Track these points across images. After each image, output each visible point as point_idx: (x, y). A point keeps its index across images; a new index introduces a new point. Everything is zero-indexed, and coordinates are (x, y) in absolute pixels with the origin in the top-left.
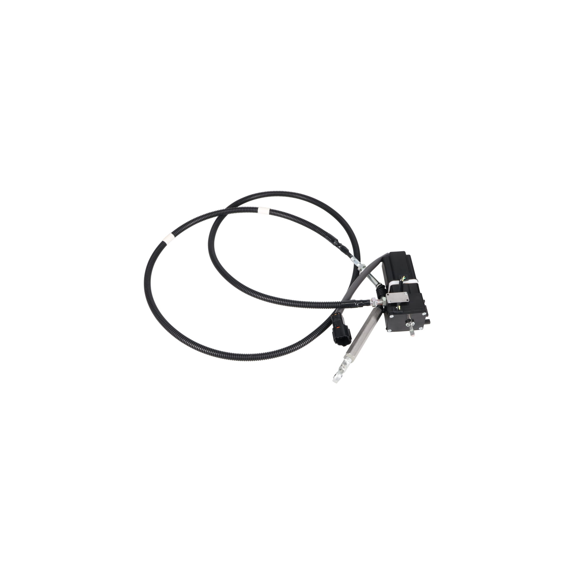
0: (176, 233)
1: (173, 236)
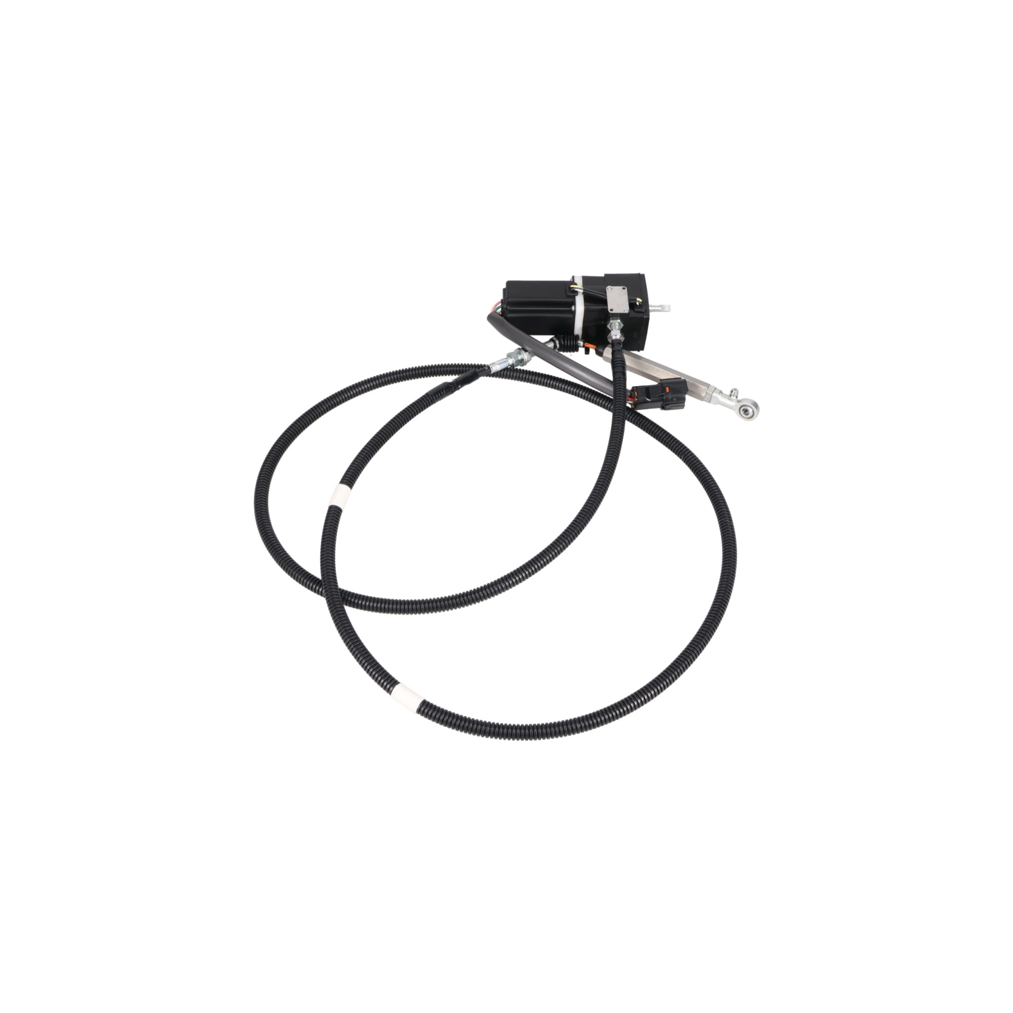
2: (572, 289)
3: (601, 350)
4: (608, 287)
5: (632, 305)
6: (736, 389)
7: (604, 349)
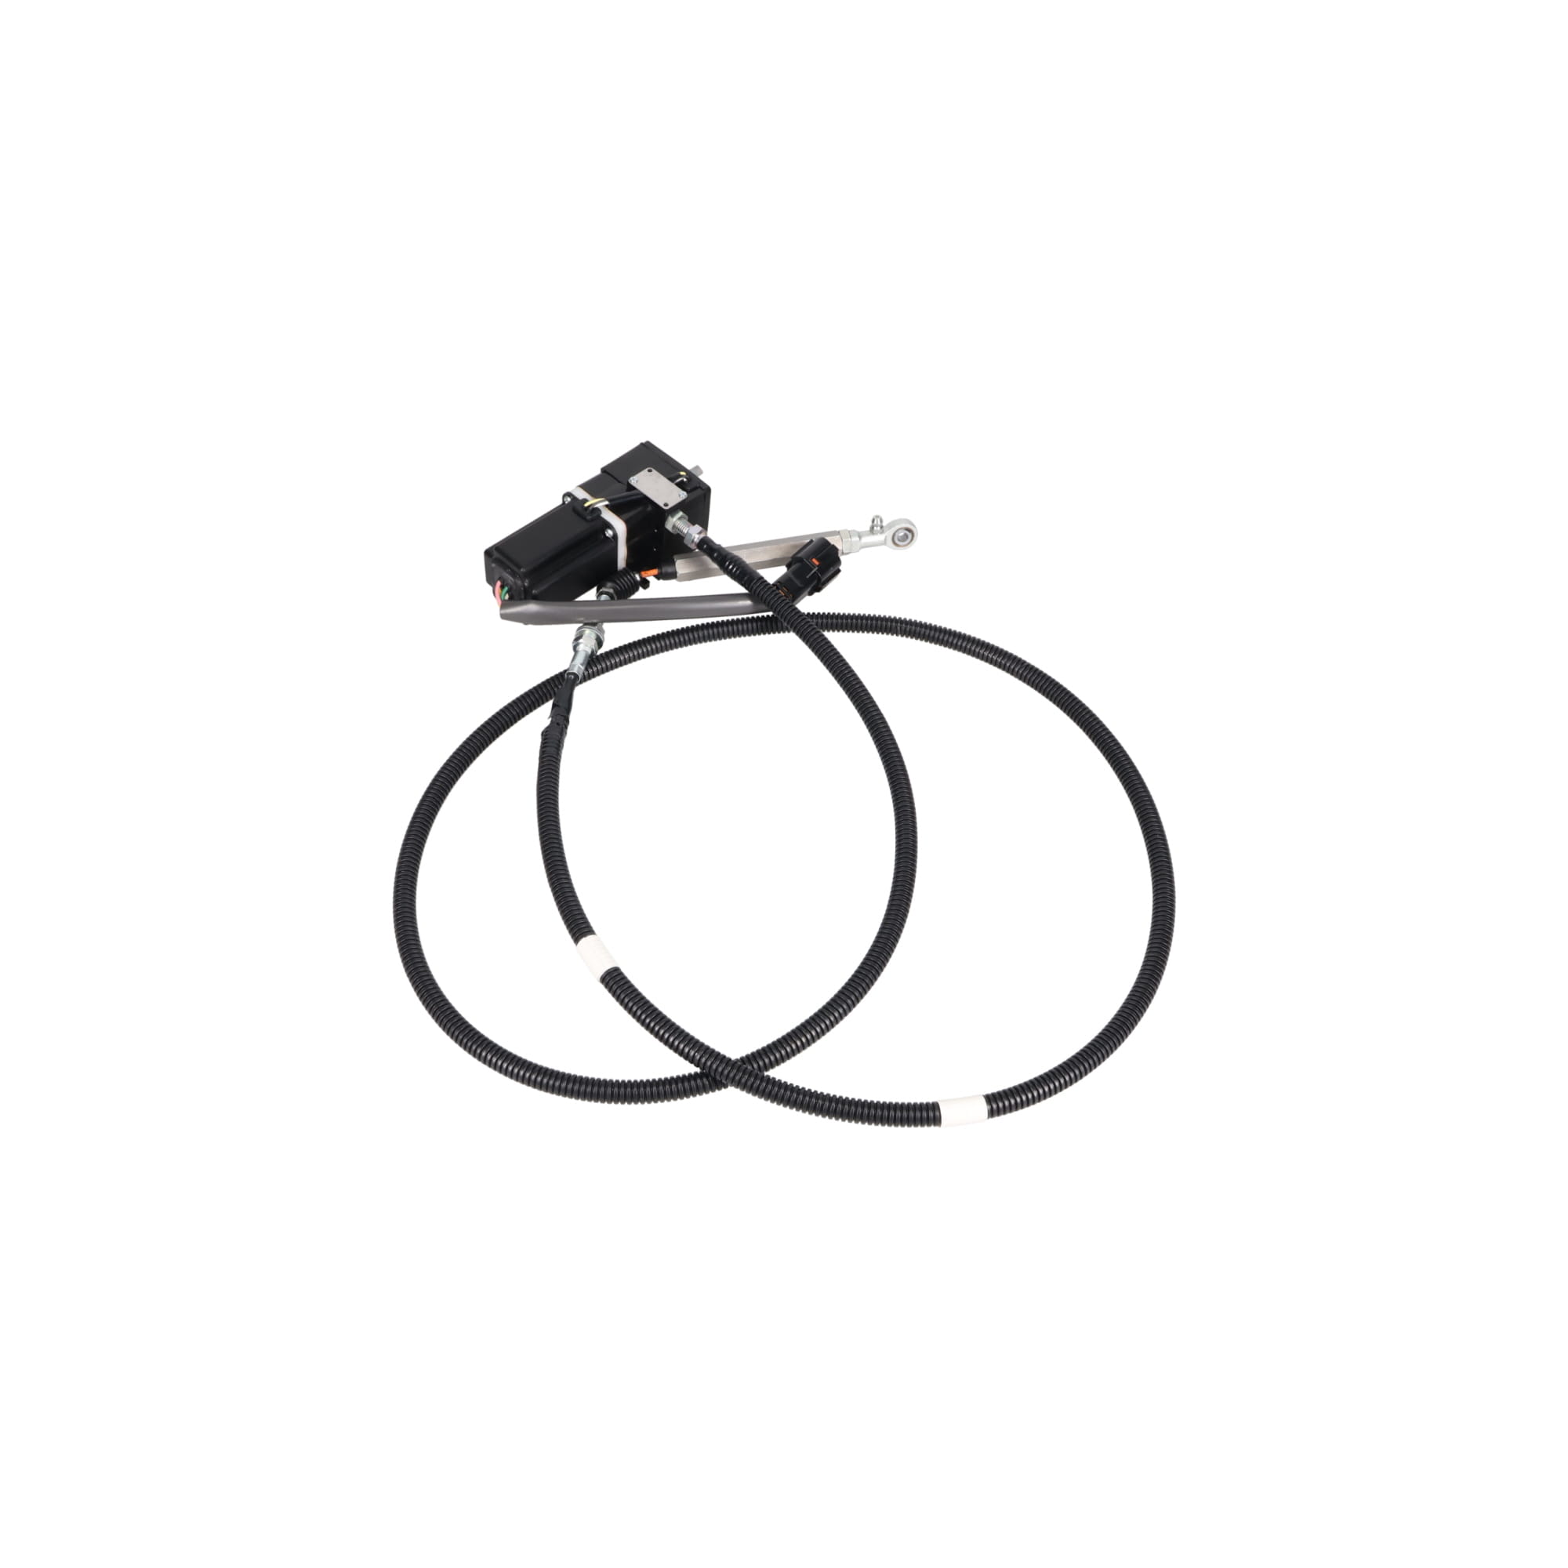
2: (590, 508)
3: (670, 570)
4: (631, 479)
5: (681, 485)
6: (877, 517)
7: (673, 563)
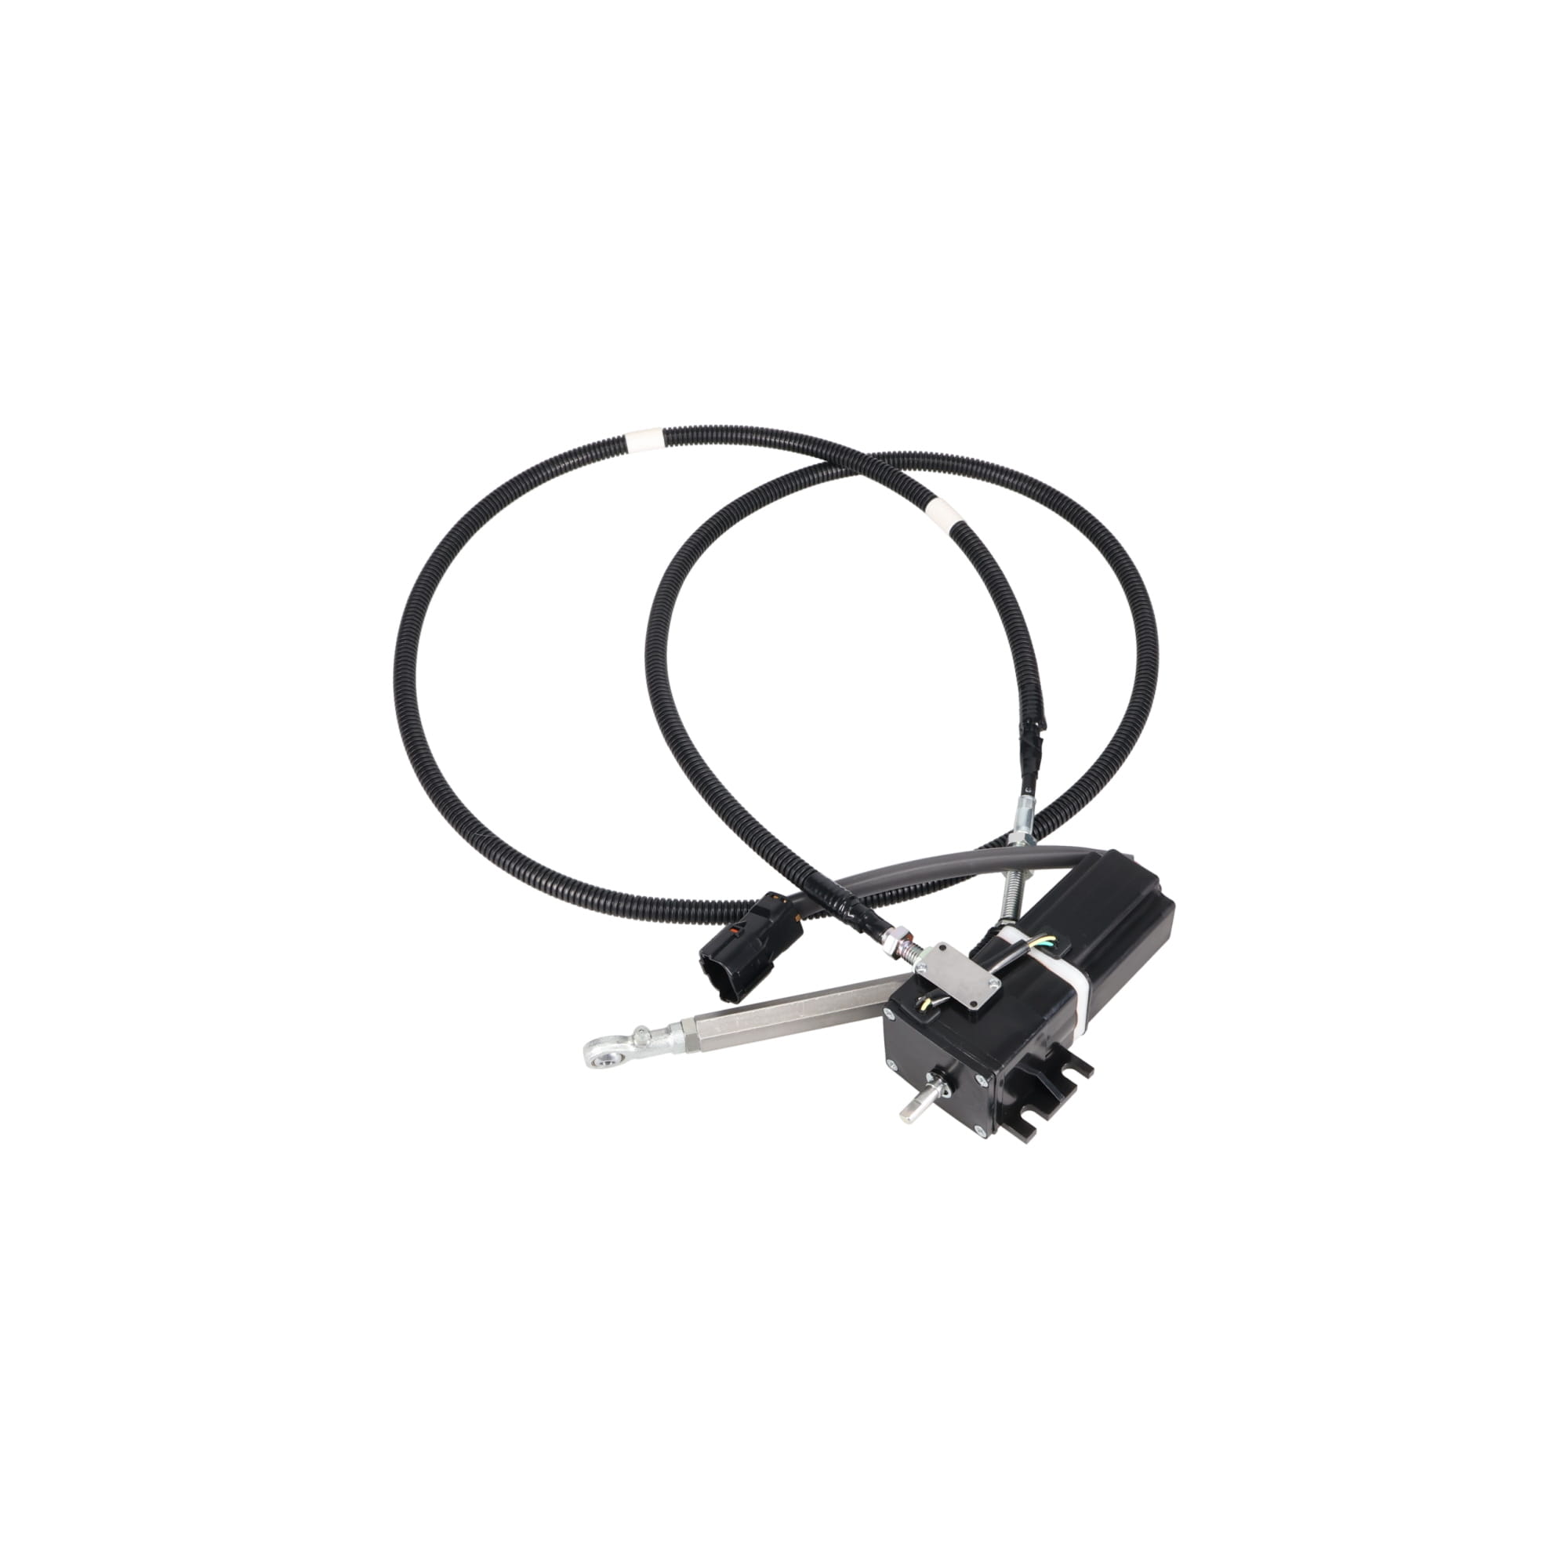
0: (675, 437)
1: (661, 439)
